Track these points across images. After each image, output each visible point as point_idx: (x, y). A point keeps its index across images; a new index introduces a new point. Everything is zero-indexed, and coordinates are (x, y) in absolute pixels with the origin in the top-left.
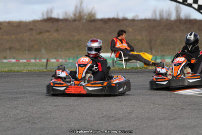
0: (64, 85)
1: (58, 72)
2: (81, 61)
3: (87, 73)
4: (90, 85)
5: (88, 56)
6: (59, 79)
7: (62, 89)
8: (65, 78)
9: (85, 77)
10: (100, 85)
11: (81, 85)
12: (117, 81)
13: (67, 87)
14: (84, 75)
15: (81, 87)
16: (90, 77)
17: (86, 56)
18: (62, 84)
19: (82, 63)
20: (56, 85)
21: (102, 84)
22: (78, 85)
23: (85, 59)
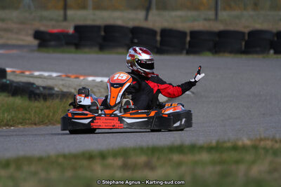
0: (89, 116)
2: (115, 78)
3: (124, 95)
4: (129, 115)
7: (86, 121)
8: (89, 106)
9: (119, 103)
10: (145, 116)
11: (116, 115)
12: (171, 111)
13: (94, 118)
14: (119, 99)
15: (115, 118)
16: (127, 103)
18: (87, 114)
19: (116, 82)
20: (76, 117)
21: (148, 114)
22: (110, 115)
23: (122, 75)
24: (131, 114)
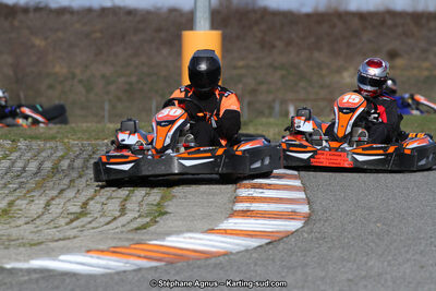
0: (309, 149)
1: (296, 121)
2: (345, 101)
3: (355, 125)
4: (360, 151)
5: (359, 91)
6: (300, 137)
7: (305, 156)
8: (311, 134)
9: (351, 133)
10: (381, 152)
11: (343, 150)
12: (415, 145)
13: (315, 152)
14: (349, 129)
15: (343, 154)
16: (362, 135)
17: (355, 91)
18: (305, 147)
19: (346, 106)
20: (291, 149)
21: (385, 149)
22: (337, 149)
23: (353, 97)
24: (363, 149)
